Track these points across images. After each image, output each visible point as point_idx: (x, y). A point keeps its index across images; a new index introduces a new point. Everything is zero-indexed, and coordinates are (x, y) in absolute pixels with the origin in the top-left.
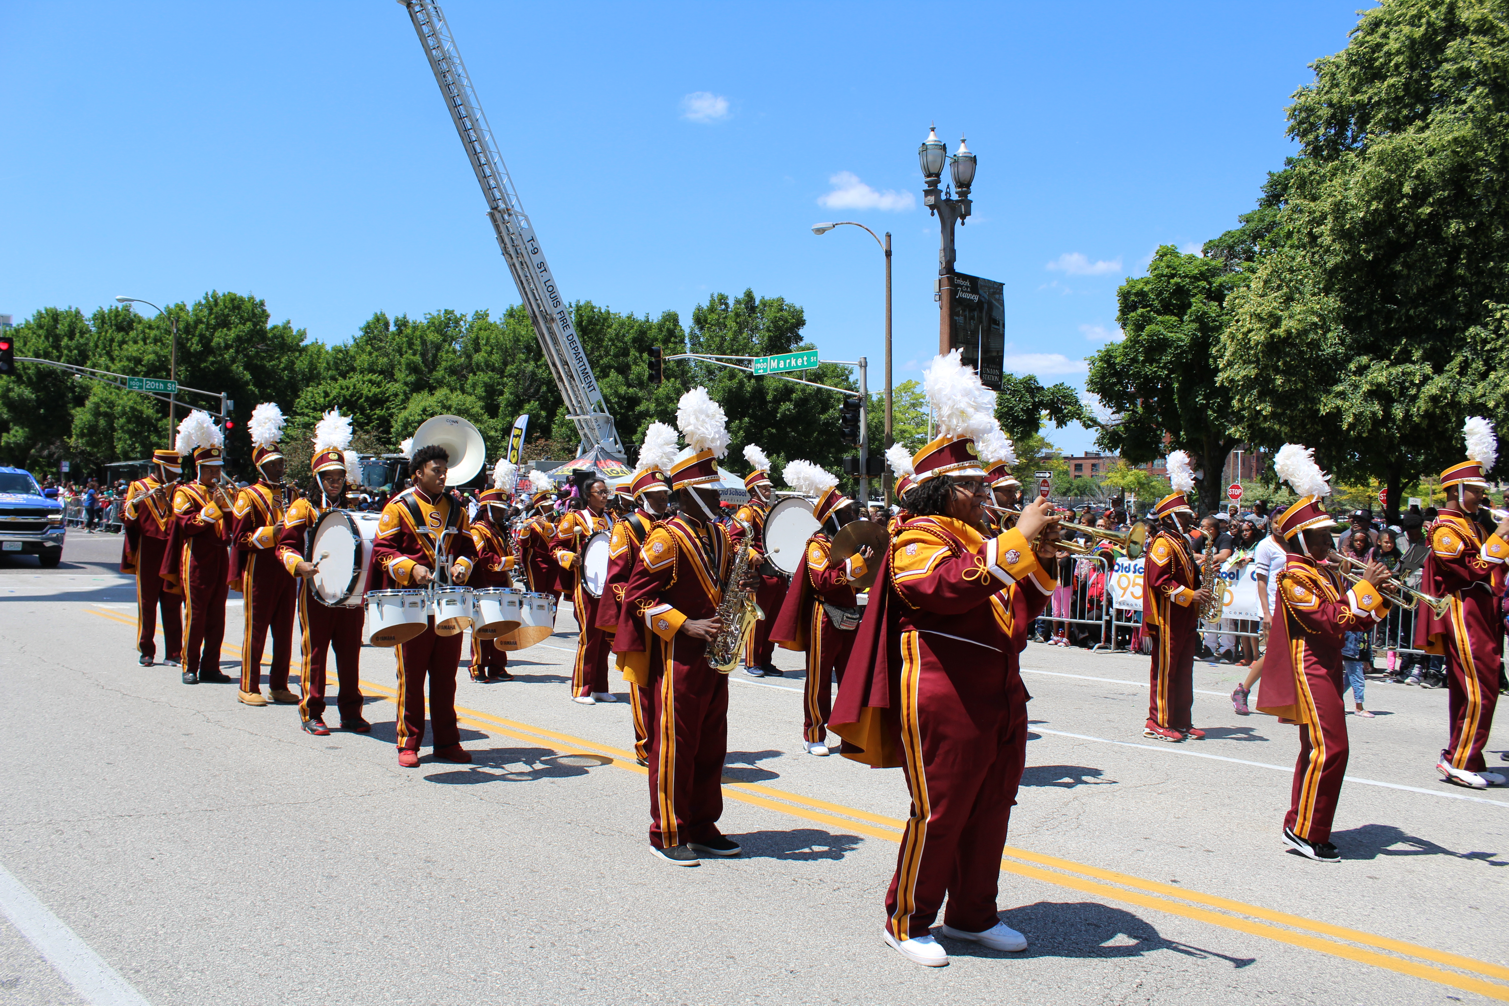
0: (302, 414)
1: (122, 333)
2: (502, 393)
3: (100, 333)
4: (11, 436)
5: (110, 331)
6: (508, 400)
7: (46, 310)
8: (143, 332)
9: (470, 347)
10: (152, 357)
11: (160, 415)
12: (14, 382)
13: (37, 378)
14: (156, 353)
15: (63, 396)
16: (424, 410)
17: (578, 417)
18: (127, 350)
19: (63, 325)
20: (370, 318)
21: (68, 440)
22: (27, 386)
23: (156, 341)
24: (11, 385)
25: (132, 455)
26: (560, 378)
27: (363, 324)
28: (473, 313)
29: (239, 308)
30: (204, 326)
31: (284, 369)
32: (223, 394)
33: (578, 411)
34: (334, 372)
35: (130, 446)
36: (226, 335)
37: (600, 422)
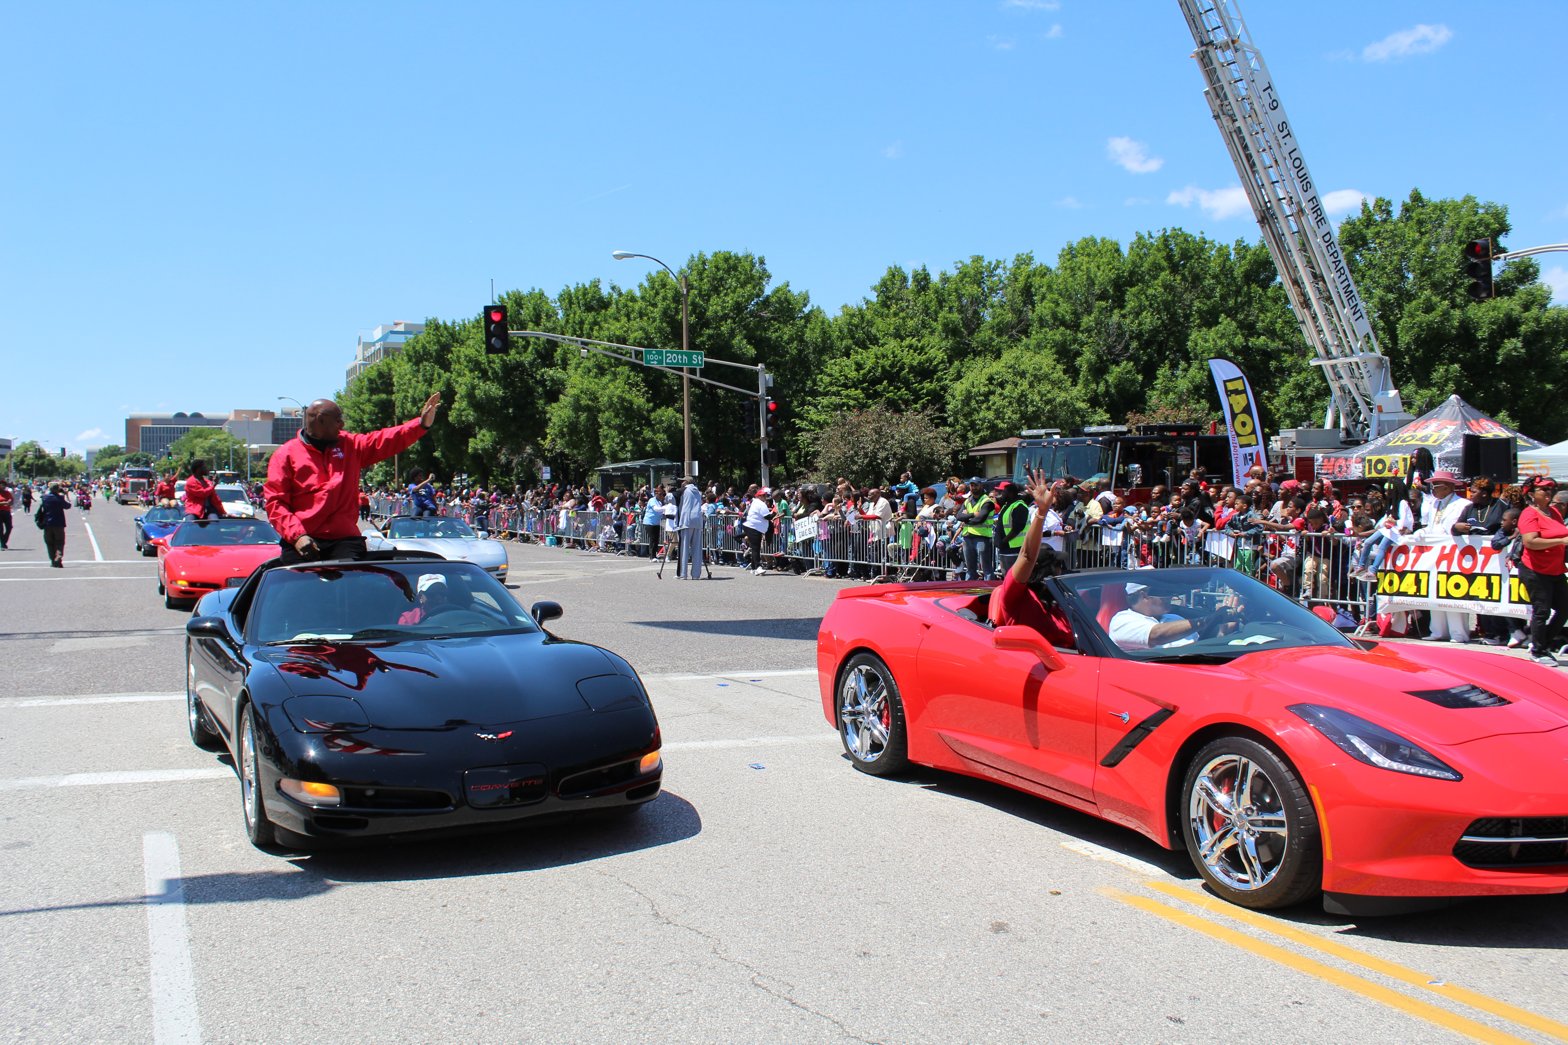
0: (826, 394)
1: (593, 313)
2: (1078, 354)
3: (568, 315)
5: (579, 312)
6: (1089, 361)
7: (508, 294)
8: (626, 306)
9: (1019, 300)
10: (639, 334)
11: (651, 405)
12: (479, 378)
13: (503, 372)
14: (641, 329)
15: (530, 391)
16: (991, 379)
17: (1333, 362)
18: (608, 329)
19: (528, 308)
20: (884, 273)
21: (542, 442)
22: (493, 382)
23: (641, 315)
24: (476, 381)
25: (622, 455)
27: (877, 282)
28: (1014, 257)
29: (735, 268)
30: (696, 292)
31: (791, 340)
32: (760, 367)
33: (1334, 351)
34: (850, 341)
35: (618, 444)
36: (724, 302)
37: (1371, 366)
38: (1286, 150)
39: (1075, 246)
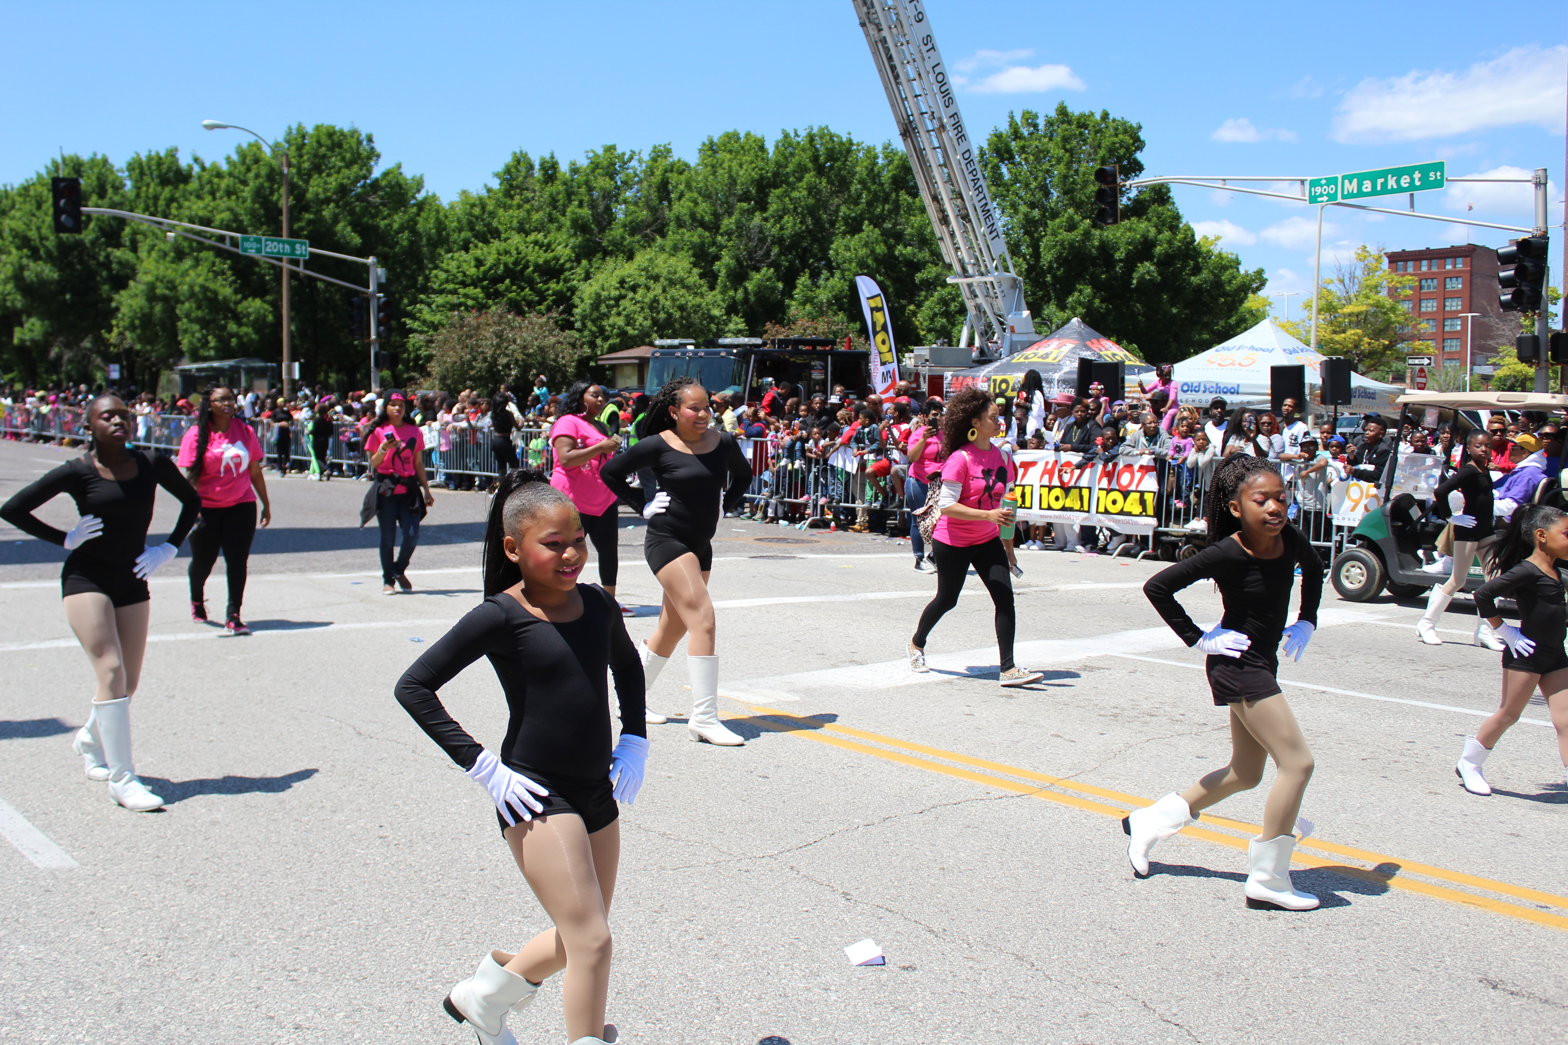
0: (441, 292)
1: (170, 187)
2: (718, 258)
3: (139, 188)
4: (26, 331)
5: (152, 185)
6: (727, 266)
7: (63, 158)
8: (210, 182)
9: (654, 196)
10: (226, 215)
11: (239, 296)
12: (28, 257)
13: (58, 252)
14: (229, 209)
15: (91, 275)
16: (622, 282)
17: (969, 280)
18: (189, 208)
19: (89, 178)
20: (508, 159)
21: (106, 336)
22: (46, 262)
23: (229, 193)
24: (25, 261)
25: (204, 353)
26: (945, 220)
27: (500, 168)
28: (650, 149)
29: (340, 145)
30: (294, 170)
31: (401, 230)
32: (371, 260)
33: (970, 269)
34: (469, 234)
35: (199, 340)
36: (326, 183)
37: (1006, 286)
38: (929, 65)
39: (715, 140)
